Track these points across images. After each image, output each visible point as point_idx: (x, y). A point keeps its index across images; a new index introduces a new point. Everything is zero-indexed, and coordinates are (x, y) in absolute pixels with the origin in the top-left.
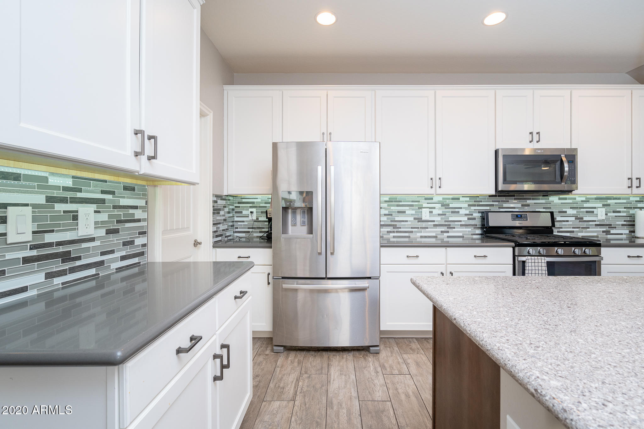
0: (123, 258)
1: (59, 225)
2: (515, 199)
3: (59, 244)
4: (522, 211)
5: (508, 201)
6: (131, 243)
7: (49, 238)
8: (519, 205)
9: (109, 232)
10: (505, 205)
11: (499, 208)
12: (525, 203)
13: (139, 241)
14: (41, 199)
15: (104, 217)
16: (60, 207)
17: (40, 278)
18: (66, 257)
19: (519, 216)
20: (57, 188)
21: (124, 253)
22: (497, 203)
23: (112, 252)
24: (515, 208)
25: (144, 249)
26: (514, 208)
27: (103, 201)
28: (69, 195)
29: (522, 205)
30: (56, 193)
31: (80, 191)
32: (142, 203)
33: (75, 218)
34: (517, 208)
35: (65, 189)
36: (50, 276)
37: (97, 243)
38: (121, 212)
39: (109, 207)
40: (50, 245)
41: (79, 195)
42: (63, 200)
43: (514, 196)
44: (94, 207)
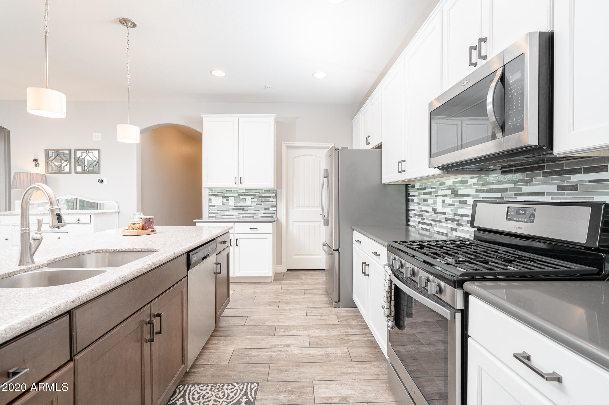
0: (264, 213)
1: (241, 202)
2: (545, 174)
3: (241, 206)
4: (559, 201)
5: (531, 181)
6: (268, 209)
7: (238, 204)
8: (553, 188)
9: (257, 204)
10: (526, 189)
11: (516, 195)
12: (565, 183)
13: (272, 209)
14: (237, 195)
15: (256, 200)
16: (241, 197)
17: (236, 213)
18: (243, 210)
19: (521, 211)
20: (241, 192)
21: (264, 212)
22: (512, 186)
23: (260, 211)
24: (544, 196)
25: (275, 212)
26: (542, 194)
27: (255, 195)
28: (244, 194)
29: (560, 188)
30: (240, 194)
31: (247, 193)
32: (274, 195)
33: (246, 200)
34: (549, 194)
35: (243, 192)
36: (238, 213)
37: (253, 207)
38: (263, 199)
39: (257, 197)
40: (239, 206)
41: (247, 194)
42: (242, 195)
43: (542, 168)
44: (252, 197)
